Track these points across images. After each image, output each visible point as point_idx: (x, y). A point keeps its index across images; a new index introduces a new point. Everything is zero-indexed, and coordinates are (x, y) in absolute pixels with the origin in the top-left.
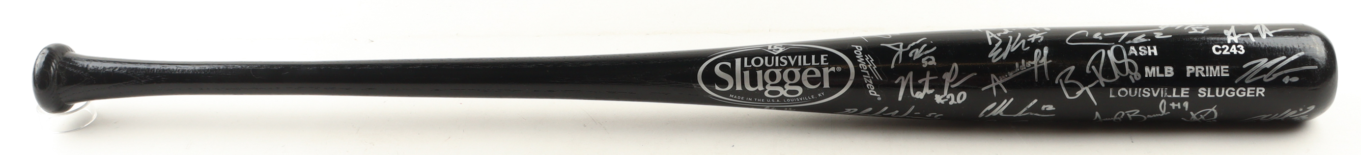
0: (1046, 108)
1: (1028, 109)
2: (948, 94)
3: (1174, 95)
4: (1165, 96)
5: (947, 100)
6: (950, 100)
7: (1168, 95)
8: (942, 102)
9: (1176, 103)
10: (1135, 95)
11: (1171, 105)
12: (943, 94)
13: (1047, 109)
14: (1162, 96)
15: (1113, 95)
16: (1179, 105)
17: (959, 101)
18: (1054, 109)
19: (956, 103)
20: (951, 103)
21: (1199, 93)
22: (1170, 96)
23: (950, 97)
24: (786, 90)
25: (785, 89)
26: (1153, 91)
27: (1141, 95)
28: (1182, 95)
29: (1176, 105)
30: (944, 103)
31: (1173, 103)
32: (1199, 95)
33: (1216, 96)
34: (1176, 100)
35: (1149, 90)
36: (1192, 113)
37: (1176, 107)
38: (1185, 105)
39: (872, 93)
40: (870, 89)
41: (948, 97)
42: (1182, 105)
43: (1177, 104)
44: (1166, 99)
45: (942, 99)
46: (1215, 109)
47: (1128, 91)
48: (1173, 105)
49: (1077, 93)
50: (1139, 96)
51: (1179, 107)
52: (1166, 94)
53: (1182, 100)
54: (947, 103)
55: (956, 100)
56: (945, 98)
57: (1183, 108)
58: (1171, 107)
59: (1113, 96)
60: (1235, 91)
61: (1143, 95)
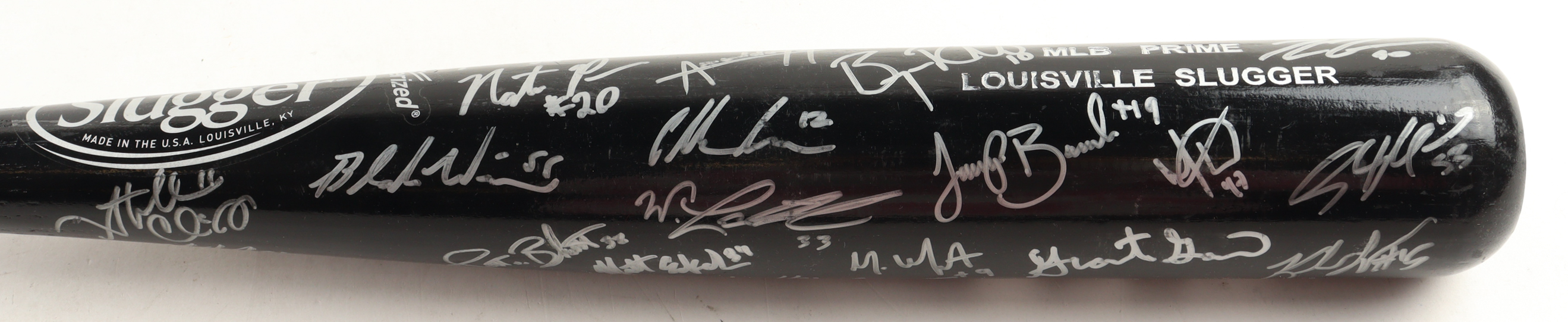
0: (809, 121)
1: (765, 123)
2: (575, 94)
3: (1118, 84)
4: (1096, 87)
5: (573, 106)
6: (580, 105)
7: (1102, 82)
8: (561, 111)
9: (1127, 102)
10: (1023, 84)
11: (1114, 106)
12: (565, 94)
13: (814, 125)
14: (1089, 86)
15: (970, 84)
16: (1134, 106)
17: (601, 108)
18: (831, 123)
19: (593, 112)
20: (581, 114)
21: (1179, 78)
22: (1110, 86)
23: (582, 99)
24: (210, 114)
25: (208, 111)
26: (1067, 77)
27: (1039, 85)
28: (1138, 84)
29: (1129, 108)
30: (564, 115)
31: (1120, 102)
32: (1180, 83)
33: (1219, 82)
34: (1127, 96)
35: (1056, 75)
36: (1172, 133)
37: (1130, 113)
38: (1150, 106)
39: (402, 102)
40: (399, 96)
41: (576, 99)
42: (1142, 109)
43: (1130, 104)
44: (1101, 92)
45: (562, 105)
46: (1227, 118)
47: (1006, 77)
48: (1120, 106)
49: (882, 83)
50: (1034, 86)
51: (1138, 115)
52: (1099, 81)
53: (1141, 95)
54: (571, 113)
55: (593, 106)
56: (569, 101)
57: (1147, 115)
58: (1118, 112)
59: (971, 88)
60: (1265, 74)
61: (1043, 84)
